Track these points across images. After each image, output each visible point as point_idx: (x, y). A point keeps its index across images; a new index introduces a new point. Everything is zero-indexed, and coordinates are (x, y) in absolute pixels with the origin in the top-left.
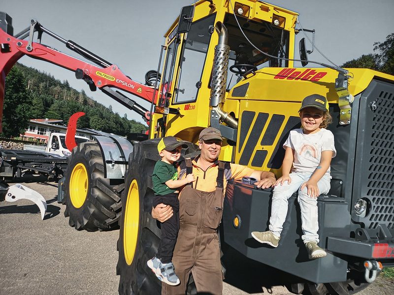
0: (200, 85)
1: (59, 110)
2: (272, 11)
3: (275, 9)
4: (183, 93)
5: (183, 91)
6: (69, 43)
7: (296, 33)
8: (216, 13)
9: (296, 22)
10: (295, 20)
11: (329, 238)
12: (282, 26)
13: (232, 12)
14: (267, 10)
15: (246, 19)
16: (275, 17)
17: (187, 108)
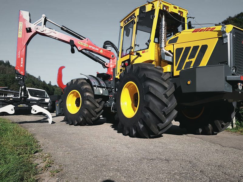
0: (150, 41)
1: (4, 80)
2: (178, 9)
3: (179, 8)
4: (139, 46)
5: (138, 46)
6: (63, 27)
7: (187, 19)
8: (155, 9)
9: (187, 14)
10: (187, 13)
11: (227, 76)
12: (181, 15)
13: (162, 9)
14: (176, 8)
15: (167, 12)
16: (179, 11)
17: (143, 52)
